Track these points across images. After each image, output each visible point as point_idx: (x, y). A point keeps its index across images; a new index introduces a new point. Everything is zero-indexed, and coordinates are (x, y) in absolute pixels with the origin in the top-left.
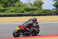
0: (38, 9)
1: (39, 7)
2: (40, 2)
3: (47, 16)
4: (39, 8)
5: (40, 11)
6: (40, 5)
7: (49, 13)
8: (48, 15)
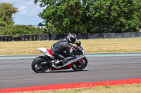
0: (4, 25)
1: (5, 20)
2: (7, 8)
3: (25, 40)
4: (5, 23)
5: (8, 30)
6: (7, 14)
7: (30, 33)
8: (27, 38)
